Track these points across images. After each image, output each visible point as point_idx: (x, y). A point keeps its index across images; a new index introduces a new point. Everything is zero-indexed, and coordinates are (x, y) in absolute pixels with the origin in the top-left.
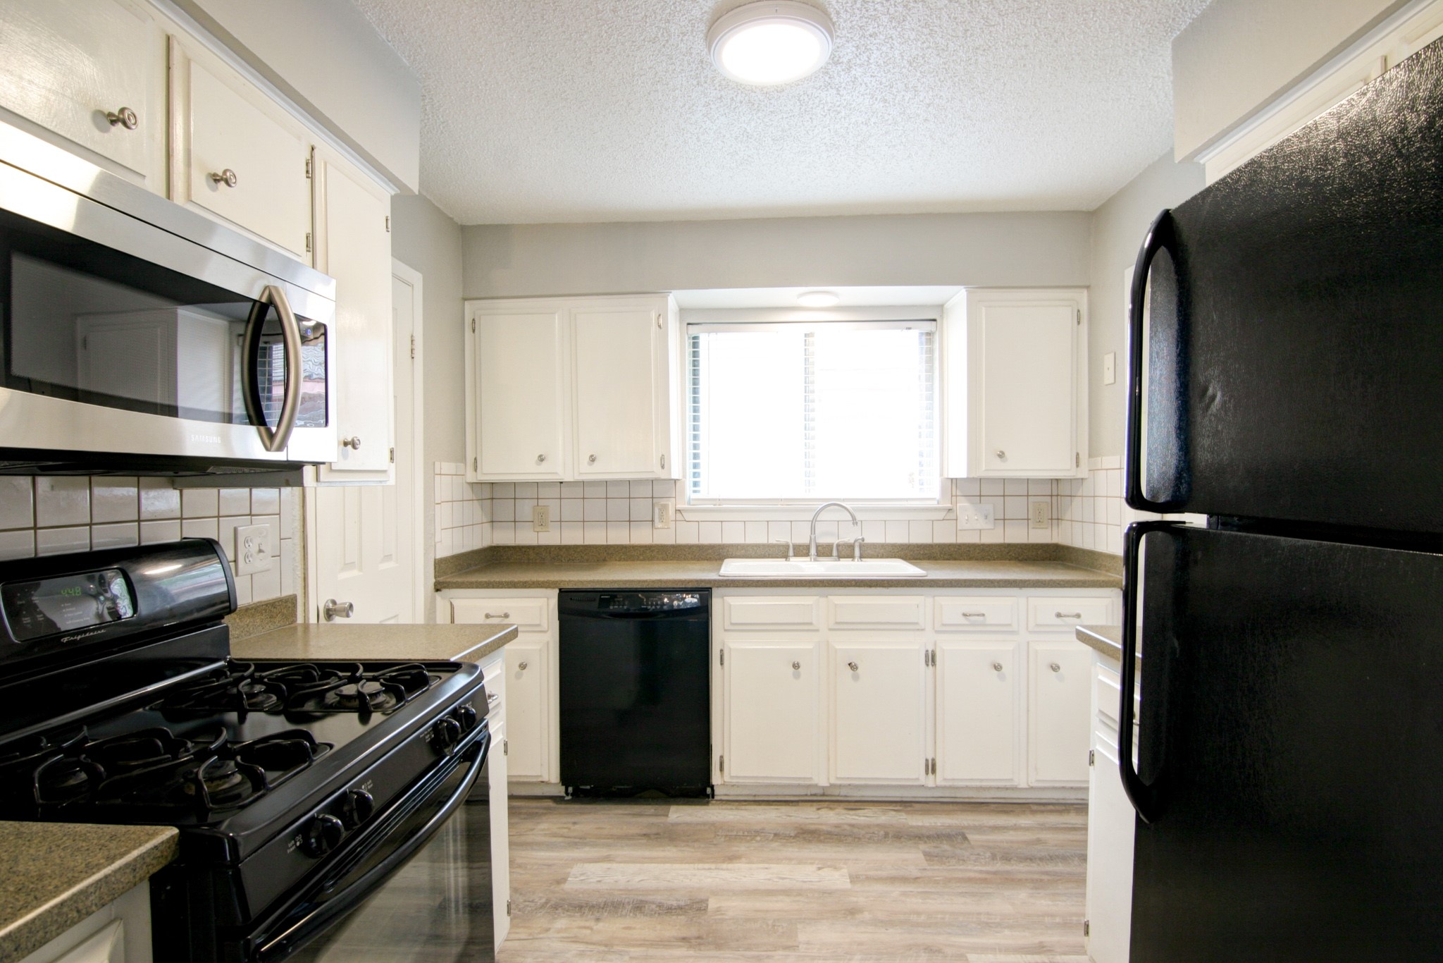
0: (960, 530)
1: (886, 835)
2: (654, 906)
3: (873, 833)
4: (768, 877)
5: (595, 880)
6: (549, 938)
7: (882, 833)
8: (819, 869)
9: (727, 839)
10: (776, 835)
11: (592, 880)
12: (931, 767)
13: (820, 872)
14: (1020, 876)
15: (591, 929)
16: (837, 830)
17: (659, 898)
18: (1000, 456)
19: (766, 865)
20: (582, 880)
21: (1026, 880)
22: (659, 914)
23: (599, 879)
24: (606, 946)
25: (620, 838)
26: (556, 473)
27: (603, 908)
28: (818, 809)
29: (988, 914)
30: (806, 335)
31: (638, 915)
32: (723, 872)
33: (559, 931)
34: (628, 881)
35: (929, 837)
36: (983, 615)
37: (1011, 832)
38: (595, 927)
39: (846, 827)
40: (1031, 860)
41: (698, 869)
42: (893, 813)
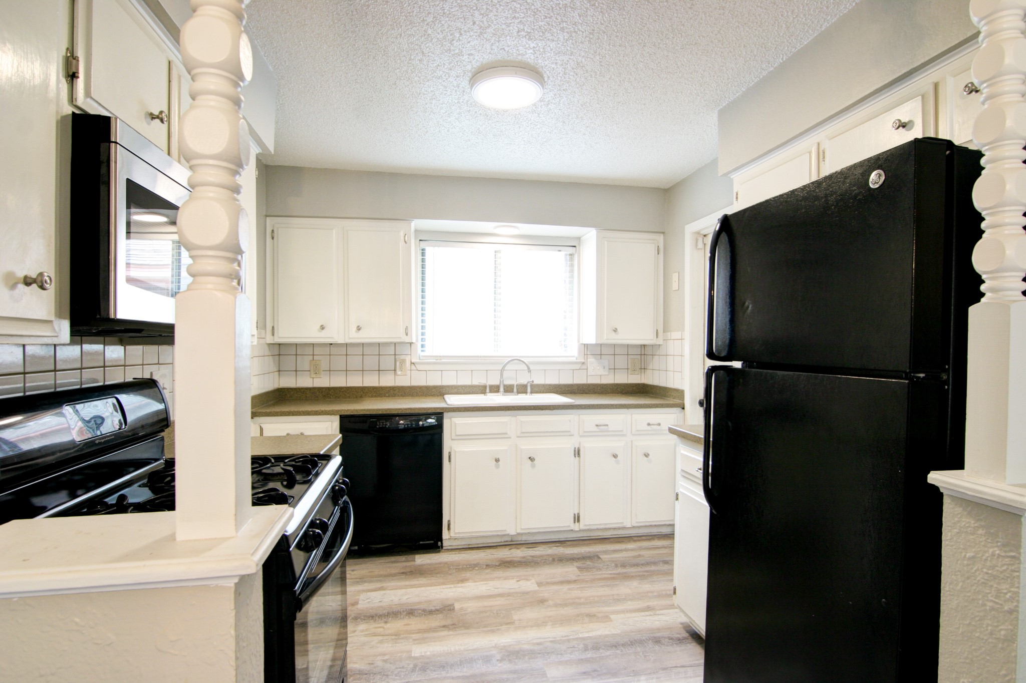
0: (589, 376)
1: (554, 560)
2: (420, 611)
3: (546, 559)
4: (488, 588)
5: (378, 601)
6: (357, 636)
7: (551, 559)
8: (518, 581)
9: (457, 570)
10: (487, 565)
11: (376, 601)
12: (577, 519)
13: (519, 583)
14: (633, 574)
15: (383, 628)
16: (524, 560)
17: (422, 607)
18: (614, 330)
19: (485, 582)
20: (369, 602)
21: (636, 576)
22: (425, 615)
23: (380, 600)
24: (396, 635)
25: (385, 576)
26: (333, 338)
27: (387, 616)
28: (510, 549)
29: (618, 595)
30: (495, 252)
31: (412, 617)
32: (459, 589)
33: (362, 631)
34: (400, 600)
35: (579, 559)
36: (607, 425)
37: (624, 552)
38: (385, 627)
39: (528, 558)
40: (637, 565)
41: (443, 588)
42: (555, 548)
